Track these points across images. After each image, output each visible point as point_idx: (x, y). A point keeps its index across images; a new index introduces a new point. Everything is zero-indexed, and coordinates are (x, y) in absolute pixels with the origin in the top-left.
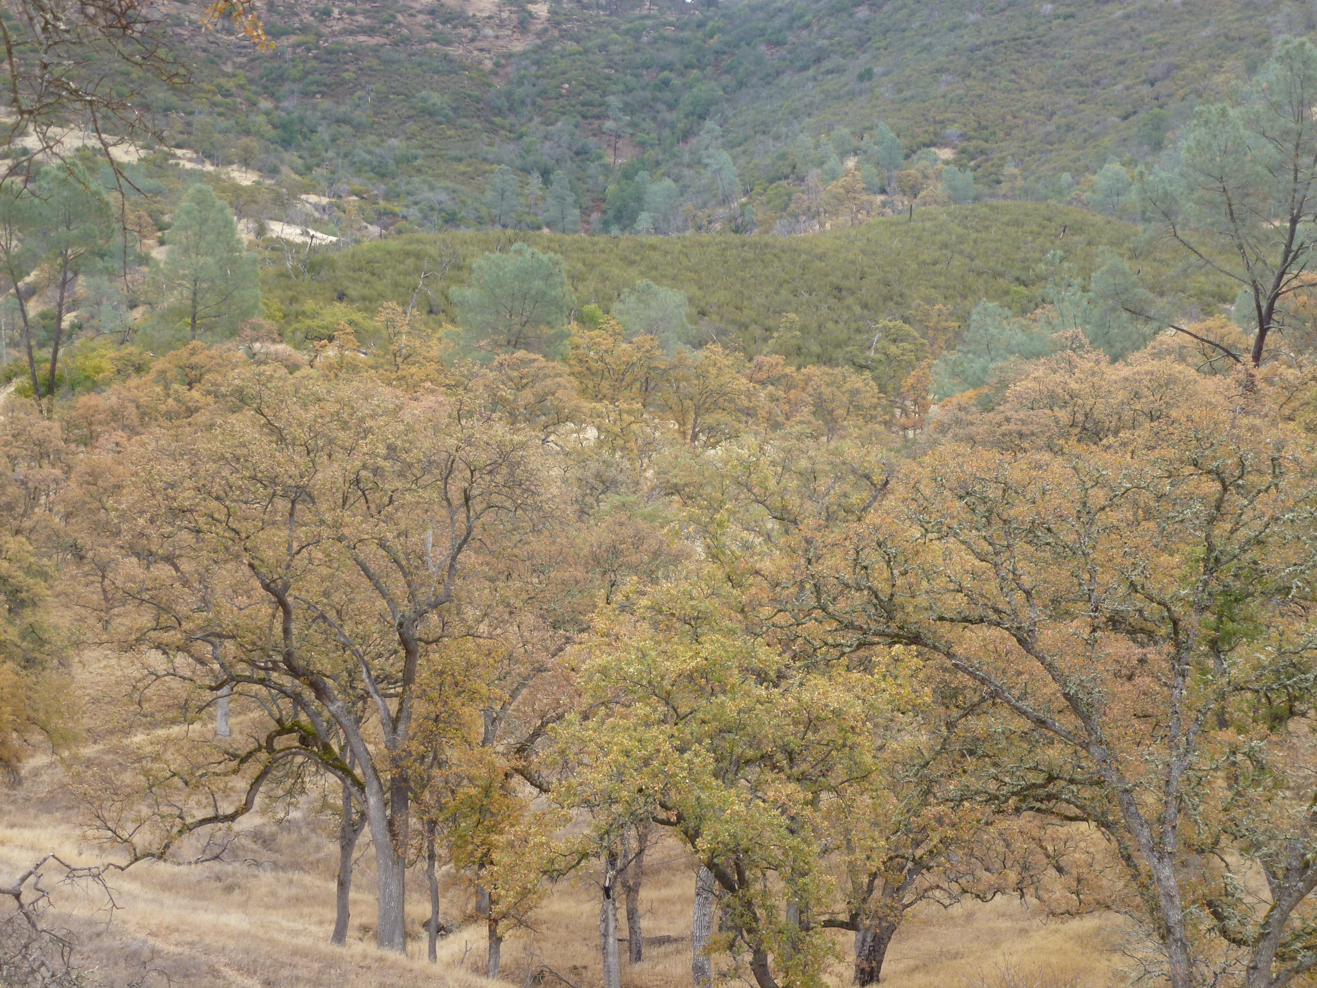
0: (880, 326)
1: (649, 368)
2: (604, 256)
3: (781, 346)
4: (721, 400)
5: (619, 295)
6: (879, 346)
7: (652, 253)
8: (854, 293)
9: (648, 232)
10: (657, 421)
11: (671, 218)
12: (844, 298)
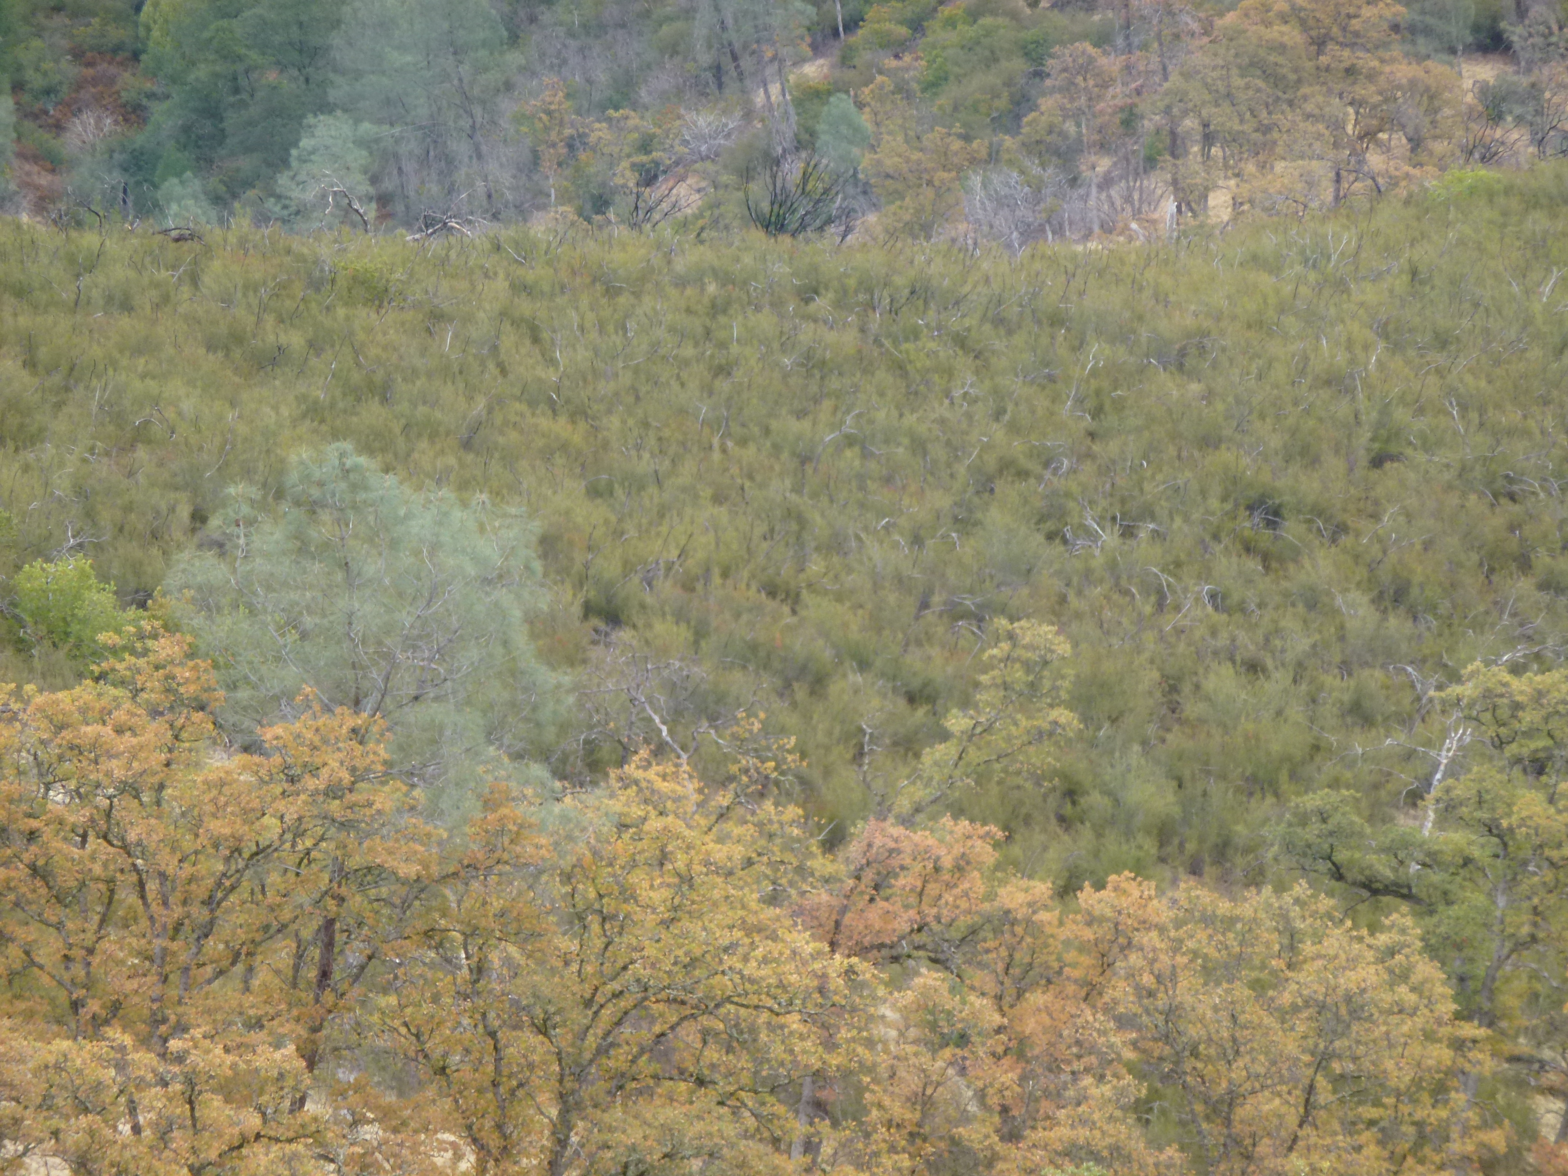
0: (1467, 690)
1: (342, 873)
2: (125, 322)
3: (982, 777)
4: (689, 1034)
5: (199, 517)
6: (1462, 789)
7: (364, 316)
8: (1342, 528)
9: (347, 214)
10: (371, 1133)
11: (460, 148)
12: (1295, 554)
